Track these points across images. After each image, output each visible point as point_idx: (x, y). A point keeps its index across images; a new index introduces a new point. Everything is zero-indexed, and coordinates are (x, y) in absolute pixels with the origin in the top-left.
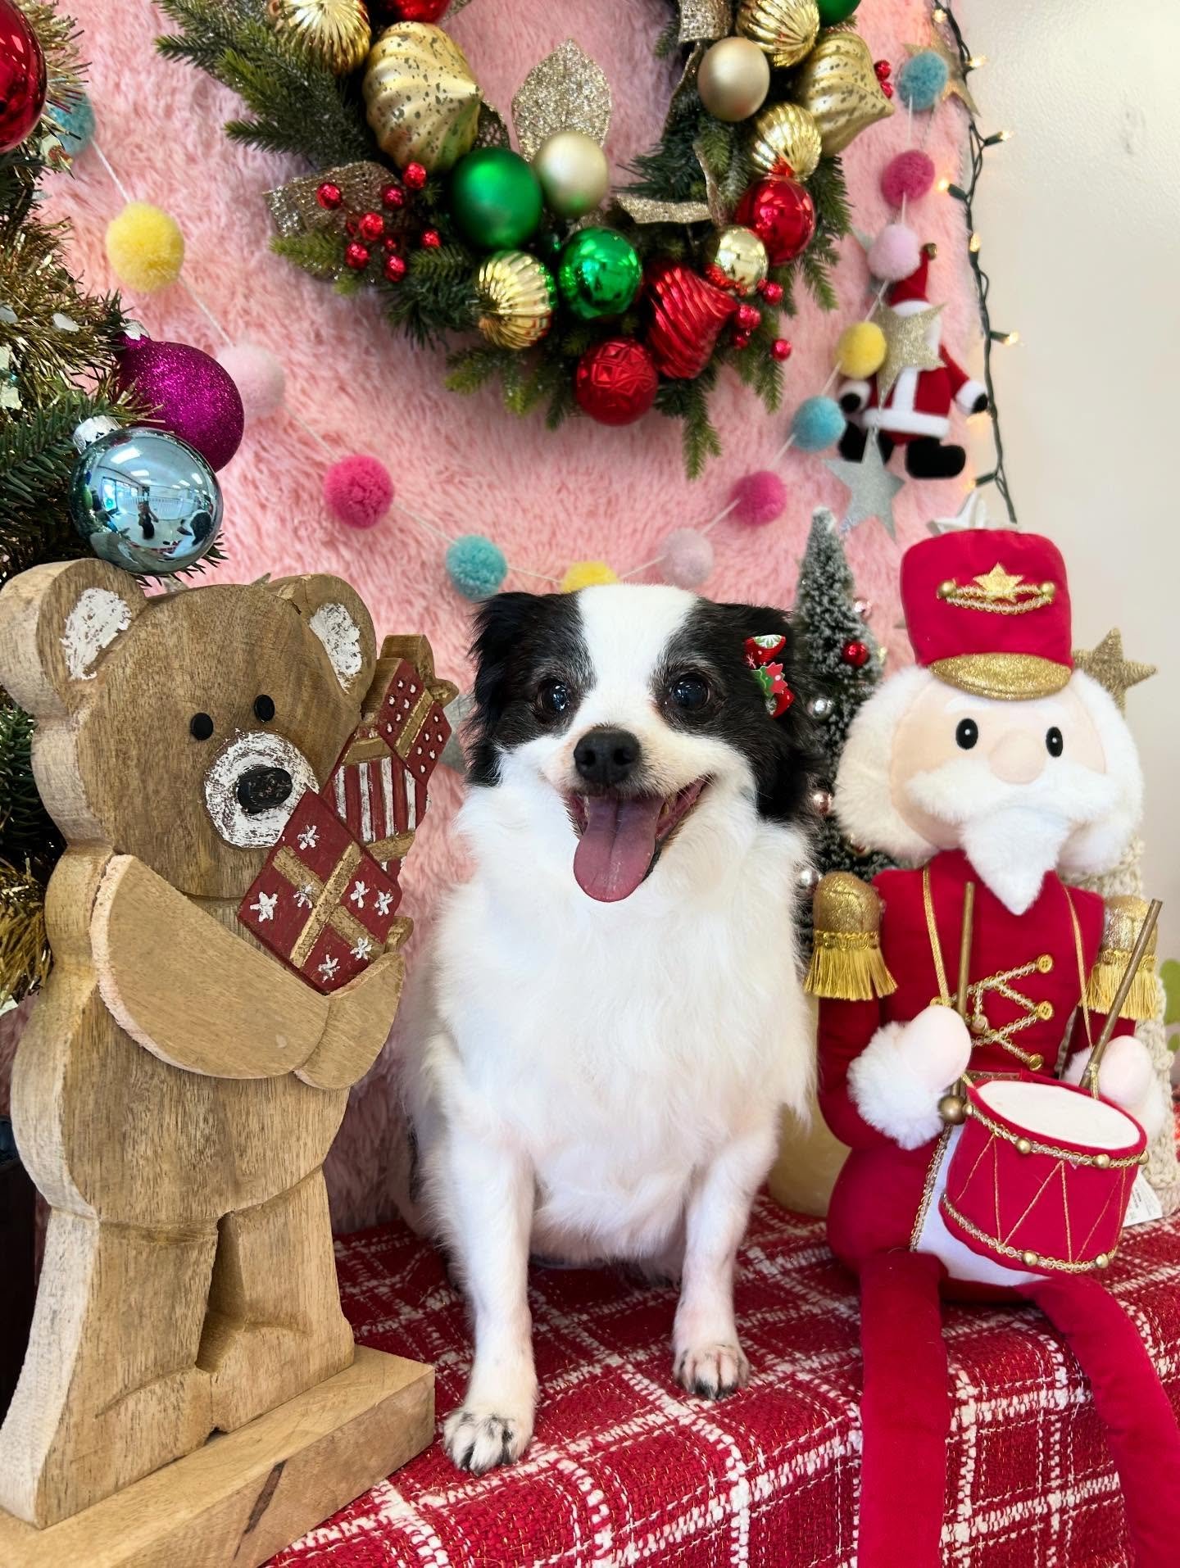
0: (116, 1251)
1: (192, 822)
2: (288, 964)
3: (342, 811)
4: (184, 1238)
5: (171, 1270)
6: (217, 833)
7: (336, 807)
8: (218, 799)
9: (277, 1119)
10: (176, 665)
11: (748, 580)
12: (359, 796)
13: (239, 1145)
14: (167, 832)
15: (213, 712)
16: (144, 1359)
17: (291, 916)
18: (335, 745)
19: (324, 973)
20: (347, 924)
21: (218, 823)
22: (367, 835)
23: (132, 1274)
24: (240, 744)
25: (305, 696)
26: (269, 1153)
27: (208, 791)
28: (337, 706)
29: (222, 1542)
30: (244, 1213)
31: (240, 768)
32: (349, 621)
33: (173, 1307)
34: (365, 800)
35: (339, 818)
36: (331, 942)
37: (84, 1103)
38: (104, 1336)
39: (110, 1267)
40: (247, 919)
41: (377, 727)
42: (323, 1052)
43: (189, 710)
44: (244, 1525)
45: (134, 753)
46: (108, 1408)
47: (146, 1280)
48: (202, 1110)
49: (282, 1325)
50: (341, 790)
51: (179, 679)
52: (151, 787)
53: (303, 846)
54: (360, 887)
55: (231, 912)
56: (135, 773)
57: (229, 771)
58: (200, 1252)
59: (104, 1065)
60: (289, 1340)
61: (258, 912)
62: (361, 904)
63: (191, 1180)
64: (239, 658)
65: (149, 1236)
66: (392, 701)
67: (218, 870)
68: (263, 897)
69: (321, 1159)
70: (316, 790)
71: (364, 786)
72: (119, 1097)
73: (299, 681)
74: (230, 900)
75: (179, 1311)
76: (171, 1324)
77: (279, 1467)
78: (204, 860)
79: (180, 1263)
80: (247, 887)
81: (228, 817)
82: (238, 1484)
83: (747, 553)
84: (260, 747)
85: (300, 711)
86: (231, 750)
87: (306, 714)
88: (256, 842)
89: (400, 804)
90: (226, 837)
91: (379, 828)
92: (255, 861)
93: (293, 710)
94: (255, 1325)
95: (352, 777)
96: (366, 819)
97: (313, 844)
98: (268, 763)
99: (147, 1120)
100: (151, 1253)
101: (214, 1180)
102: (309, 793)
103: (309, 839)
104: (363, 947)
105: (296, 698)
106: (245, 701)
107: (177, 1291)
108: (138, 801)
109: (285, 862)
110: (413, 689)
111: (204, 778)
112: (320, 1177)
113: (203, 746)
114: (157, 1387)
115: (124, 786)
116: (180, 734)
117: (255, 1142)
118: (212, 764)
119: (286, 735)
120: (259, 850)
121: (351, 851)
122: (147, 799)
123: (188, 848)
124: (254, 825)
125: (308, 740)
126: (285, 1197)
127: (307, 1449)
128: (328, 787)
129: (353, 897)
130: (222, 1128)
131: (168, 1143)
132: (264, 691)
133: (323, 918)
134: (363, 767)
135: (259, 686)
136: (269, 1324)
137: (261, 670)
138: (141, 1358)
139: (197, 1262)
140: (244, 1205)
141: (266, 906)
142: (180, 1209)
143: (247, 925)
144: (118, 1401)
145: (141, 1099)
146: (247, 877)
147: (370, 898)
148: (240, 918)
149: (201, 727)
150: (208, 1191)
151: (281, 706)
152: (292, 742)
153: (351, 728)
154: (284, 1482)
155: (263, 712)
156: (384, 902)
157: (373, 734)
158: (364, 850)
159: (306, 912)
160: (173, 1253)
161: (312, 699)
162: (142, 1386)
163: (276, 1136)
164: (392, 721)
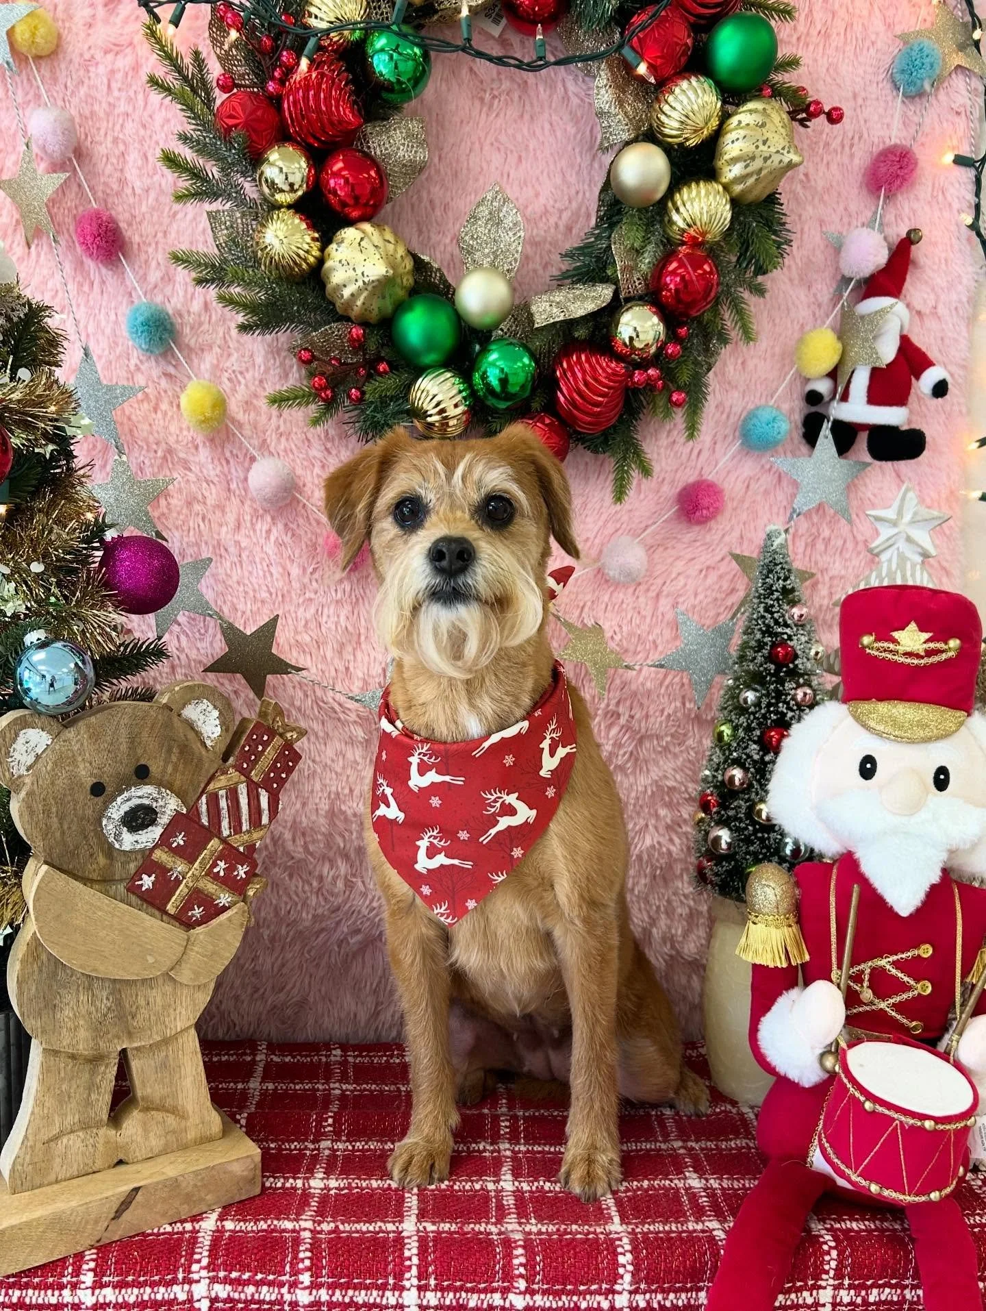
0: (52, 1063)
1: (93, 841)
2: (164, 912)
3: (205, 821)
4: (96, 1060)
5: (87, 1076)
6: (111, 846)
7: (200, 819)
8: (110, 827)
9: (158, 999)
10: (80, 759)
11: (698, 567)
12: (219, 811)
13: (131, 1013)
14: (77, 847)
15: (105, 780)
16: (71, 1119)
17: (166, 885)
18: (199, 783)
19: (193, 915)
20: (210, 887)
21: (111, 839)
22: (226, 833)
23: (62, 1075)
24: (126, 794)
25: (174, 759)
26: (153, 1018)
27: (104, 822)
28: (200, 760)
29: (96, 1222)
30: (137, 1049)
31: (126, 808)
32: (211, 707)
33: (89, 1095)
34: (225, 813)
35: (203, 826)
36: (197, 897)
37: (29, 990)
38: (47, 1104)
39: (48, 1071)
40: (134, 889)
41: (233, 767)
42: (183, 965)
43: (90, 782)
44: (112, 1215)
45: (54, 810)
46: (50, 1140)
47: (72, 1078)
48: (105, 994)
49: (168, 1111)
50: (204, 808)
51: (82, 766)
52: (65, 827)
53: (174, 845)
54: (222, 864)
55: (121, 888)
56: (55, 820)
57: (118, 809)
58: (106, 1067)
59: (41, 971)
60: (171, 1120)
61: (142, 885)
62: (222, 874)
63: (98, 1029)
64: (124, 747)
65: (73, 1057)
66: (247, 748)
67: (111, 865)
68: (145, 877)
69: (193, 1021)
70: (184, 811)
71: (223, 804)
72: (50, 986)
73: (169, 751)
74: (121, 880)
75: (93, 1097)
76: (88, 1103)
77: (137, 1190)
78: (102, 860)
79: (93, 1073)
80: (133, 872)
81: (118, 836)
82: (110, 1193)
83: (698, 544)
84: (140, 794)
85: (170, 769)
86: (119, 799)
87: (175, 769)
88: (138, 847)
89: (253, 811)
90: (117, 846)
91: (236, 827)
92: (139, 857)
93: (165, 767)
94: (147, 1109)
95: (214, 800)
96: (225, 824)
97: (182, 843)
98: (146, 802)
99: (69, 998)
100: (74, 1066)
101: (114, 1031)
102: (178, 814)
103: (180, 840)
104: (224, 899)
105: (167, 761)
106: (128, 769)
107: (91, 1087)
108: (58, 834)
109: (160, 856)
110: (265, 738)
111: (101, 815)
112: (193, 1032)
113: (100, 799)
114: (81, 1134)
115: (48, 827)
116: (84, 796)
117: (143, 1011)
118: (106, 808)
119: (159, 784)
120: (142, 851)
121: (214, 844)
122: (63, 833)
123: (91, 855)
124: (136, 837)
125: (177, 783)
126: (166, 1041)
127: (158, 1183)
128: (194, 811)
129: (215, 870)
130: (119, 1003)
131: (83, 1012)
132: (142, 762)
133: (191, 884)
134: (222, 793)
135: (138, 760)
136: (157, 1109)
137: (140, 751)
138: (70, 1118)
139: (104, 1073)
140: (135, 1045)
141: (147, 882)
142: (91, 1044)
143: (133, 893)
144: (56, 1138)
145: (65, 987)
146: (132, 867)
147: (230, 869)
148: (128, 890)
149: (97, 789)
150: (110, 1036)
151: (154, 769)
152: (166, 788)
153: (212, 771)
154: (139, 1197)
155: (142, 774)
156: (241, 871)
157: (231, 770)
158: (224, 841)
159: (178, 882)
160: (88, 1067)
161: (179, 760)
162: (72, 1132)
163: (158, 1008)
164: (248, 761)
